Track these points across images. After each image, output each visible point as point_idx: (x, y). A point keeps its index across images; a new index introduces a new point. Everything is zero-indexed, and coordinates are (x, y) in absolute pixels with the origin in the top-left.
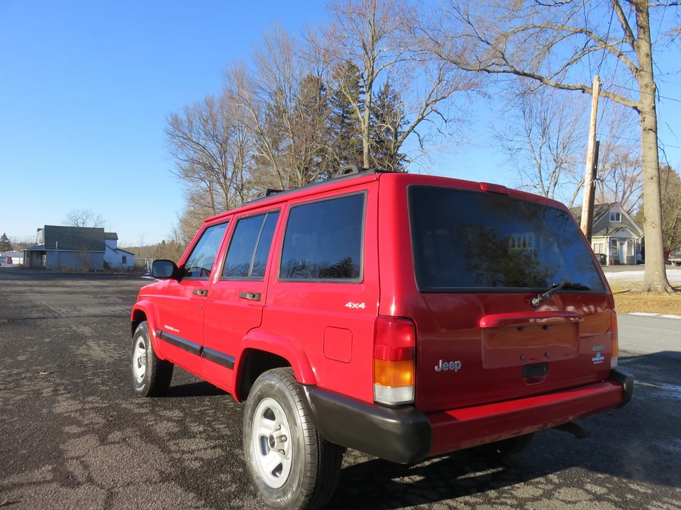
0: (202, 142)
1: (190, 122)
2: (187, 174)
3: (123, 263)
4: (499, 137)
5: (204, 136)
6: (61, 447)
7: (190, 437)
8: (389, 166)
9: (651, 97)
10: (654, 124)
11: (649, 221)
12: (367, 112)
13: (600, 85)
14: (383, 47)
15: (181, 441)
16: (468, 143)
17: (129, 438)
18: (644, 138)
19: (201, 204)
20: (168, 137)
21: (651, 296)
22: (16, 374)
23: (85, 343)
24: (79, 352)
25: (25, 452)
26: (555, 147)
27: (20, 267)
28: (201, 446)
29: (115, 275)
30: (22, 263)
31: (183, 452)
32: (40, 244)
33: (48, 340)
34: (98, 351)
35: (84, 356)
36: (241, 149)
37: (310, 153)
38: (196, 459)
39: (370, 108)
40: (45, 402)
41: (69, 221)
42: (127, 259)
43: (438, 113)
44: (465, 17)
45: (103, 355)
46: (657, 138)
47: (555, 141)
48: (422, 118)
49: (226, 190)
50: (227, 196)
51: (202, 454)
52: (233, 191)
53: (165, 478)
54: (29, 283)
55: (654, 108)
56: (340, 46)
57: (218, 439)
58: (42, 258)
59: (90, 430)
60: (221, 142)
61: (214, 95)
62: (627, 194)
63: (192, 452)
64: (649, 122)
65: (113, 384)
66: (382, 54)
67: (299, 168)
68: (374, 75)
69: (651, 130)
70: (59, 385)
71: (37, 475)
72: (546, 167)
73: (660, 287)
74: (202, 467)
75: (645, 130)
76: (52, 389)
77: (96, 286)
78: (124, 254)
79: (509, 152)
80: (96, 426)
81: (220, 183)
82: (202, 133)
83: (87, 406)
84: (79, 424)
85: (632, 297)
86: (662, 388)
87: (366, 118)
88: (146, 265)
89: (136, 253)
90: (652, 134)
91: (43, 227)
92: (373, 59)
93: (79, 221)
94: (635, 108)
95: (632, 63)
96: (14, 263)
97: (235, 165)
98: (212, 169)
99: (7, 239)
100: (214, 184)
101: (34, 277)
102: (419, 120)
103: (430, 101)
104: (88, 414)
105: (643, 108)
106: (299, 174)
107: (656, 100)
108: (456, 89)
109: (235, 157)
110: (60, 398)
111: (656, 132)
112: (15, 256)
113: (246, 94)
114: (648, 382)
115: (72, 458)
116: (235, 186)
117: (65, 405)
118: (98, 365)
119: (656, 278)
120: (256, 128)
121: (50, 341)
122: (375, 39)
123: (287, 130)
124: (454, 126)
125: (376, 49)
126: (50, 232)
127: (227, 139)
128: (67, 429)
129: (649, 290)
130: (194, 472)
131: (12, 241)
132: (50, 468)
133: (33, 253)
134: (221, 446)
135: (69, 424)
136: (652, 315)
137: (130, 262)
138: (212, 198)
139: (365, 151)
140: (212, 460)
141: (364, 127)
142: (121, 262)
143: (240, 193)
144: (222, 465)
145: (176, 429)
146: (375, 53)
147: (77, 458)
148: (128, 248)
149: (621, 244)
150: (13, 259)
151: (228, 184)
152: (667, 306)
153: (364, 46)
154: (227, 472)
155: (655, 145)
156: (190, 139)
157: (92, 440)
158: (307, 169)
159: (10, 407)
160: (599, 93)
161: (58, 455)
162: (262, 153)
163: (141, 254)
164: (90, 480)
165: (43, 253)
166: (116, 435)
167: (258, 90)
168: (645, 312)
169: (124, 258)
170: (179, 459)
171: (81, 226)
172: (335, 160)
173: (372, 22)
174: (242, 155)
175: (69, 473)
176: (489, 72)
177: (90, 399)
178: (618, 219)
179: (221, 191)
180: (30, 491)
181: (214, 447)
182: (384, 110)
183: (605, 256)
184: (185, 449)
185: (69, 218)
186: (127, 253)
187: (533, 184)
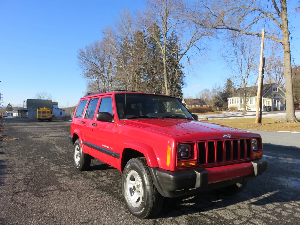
0: (93, 61)
1: (88, 53)
2: (87, 75)
3: (61, 114)
4: (223, 56)
5: (94, 58)
6: (57, 180)
7: (101, 177)
8: (175, 70)
9: (288, 38)
10: (289, 49)
11: (287, 91)
12: (164, 46)
13: (265, 33)
14: (170, 18)
15: (98, 178)
16: (209, 59)
17: (80, 177)
18: (285, 56)
19: (94, 88)
20: (78, 60)
21: (288, 124)
22: (32, 158)
23: (54, 147)
24: (53, 150)
25: (45, 182)
26: (248, 59)
27: (17, 117)
28: (106, 179)
29: (58, 120)
30: (17, 115)
31: (100, 181)
32: (25, 107)
33: (39, 146)
34: (60, 150)
35: (55, 151)
36: (111, 64)
37: (140, 65)
38: (104, 183)
39: (166, 45)
40: (46, 167)
41: (37, 97)
42: (62, 113)
43: (196, 46)
44: (206, 5)
45: (63, 151)
46: (290, 55)
47: (248, 57)
48: (189, 48)
49: (104, 82)
50: (105, 84)
51: (106, 181)
52: (107, 82)
53: (95, 188)
54: (23, 124)
55: (289, 42)
56: (152, 18)
57: (111, 177)
58: (26, 113)
59: (65, 175)
60: (102, 61)
61: (98, 41)
62: (281, 79)
63: (103, 181)
64: (287, 48)
65: (69, 160)
66: (171, 21)
67: (136, 72)
68: (167, 31)
69: (287, 52)
70: (49, 161)
71: (51, 188)
72: (244, 68)
73: (292, 120)
74: (107, 185)
75: (285, 52)
76: (47, 162)
77: (51, 125)
78: (61, 111)
79: (227, 62)
80: (67, 174)
81: (102, 79)
82: (93, 57)
83: (62, 168)
84: (61, 173)
85: (280, 124)
86: (281, 159)
87: (164, 49)
88: (70, 116)
89: (66, 110)
90: (288, 54)
91: (26, 100)
92: (167, 24)
93: (41, 97)
94: (281, 43)
95: (279, 23)
96: (14, 116)
97: (108, 71)
98: (98, 73)
99: (10, 105)
100: (99, 79)
101: (24, 121)
102: (187, 50)
103: (192, 41)
104: (63, 170)
105: (284, 43)
106: (136, 74)
107: (290, 38)
108: (203, 35)
109: (108, 67)
110: (51, 165)
111: (290, 53)
112: (14, 113)
113: (112, 40)
114: (276, 157)
115: (62, 183)
116: (108, 80)
117: (53, 168)
118: (62, 155)
119: (290, 116)
120: (117, 55)
121: (40, 146)
122: (167, 15)
123: (130, 55)
124: (202, 52)
125: (167, 19)
126: (29, 102)
127: (104, 59)
128: (57, 175)
129: (288, 121)
130: (105, 187)
131: (12, 106)
132: (55, 186)
133: (22, 111)
134: (113, 179)
135: (57, 174)
136: (287, 132)
137: (64, 114)
138: (99, 86)
139: (164, 64)
140: (110, 183)
141: (164, 53)
142: (60, 114)
143: (110, 83)
144: (114, 185)
145: (96, 174)
146: (168, 21)
147: (63, 183)
148: (62, 108)
149: (278, 101)
150: (13, 114)
151: (105, 79)
152: (295, 128)
153: (162, 18)
154: (116, 187)
155: (290, 59)
156: (88, 60)
157: (67, 178)
158: (139, 72)
159: (34, 169)
160: (264, 37)
161: (56, 182)
162: (120, 66)
163: (68, 111)
164: (70, 189)
165: (26, 111)
166: (75, 177)
167: (117, 38)
168: (284, 130)
169: (61, 113)
170: (99, 183)
171: (42, 99)
172: (151, 68)
173: (165, 7)
174: (111, 67)
175: (62, 187)
176: (217, 29)
177: (62, 165)
178: (276, 90)
179: (102, 82)
180: (51, 192)
181: (110, 180)
182: (172, 45)
183: (271, 107)
184: (100, 180)
185: (37, 95)
186: (62, 110)
187: (238, 76)
